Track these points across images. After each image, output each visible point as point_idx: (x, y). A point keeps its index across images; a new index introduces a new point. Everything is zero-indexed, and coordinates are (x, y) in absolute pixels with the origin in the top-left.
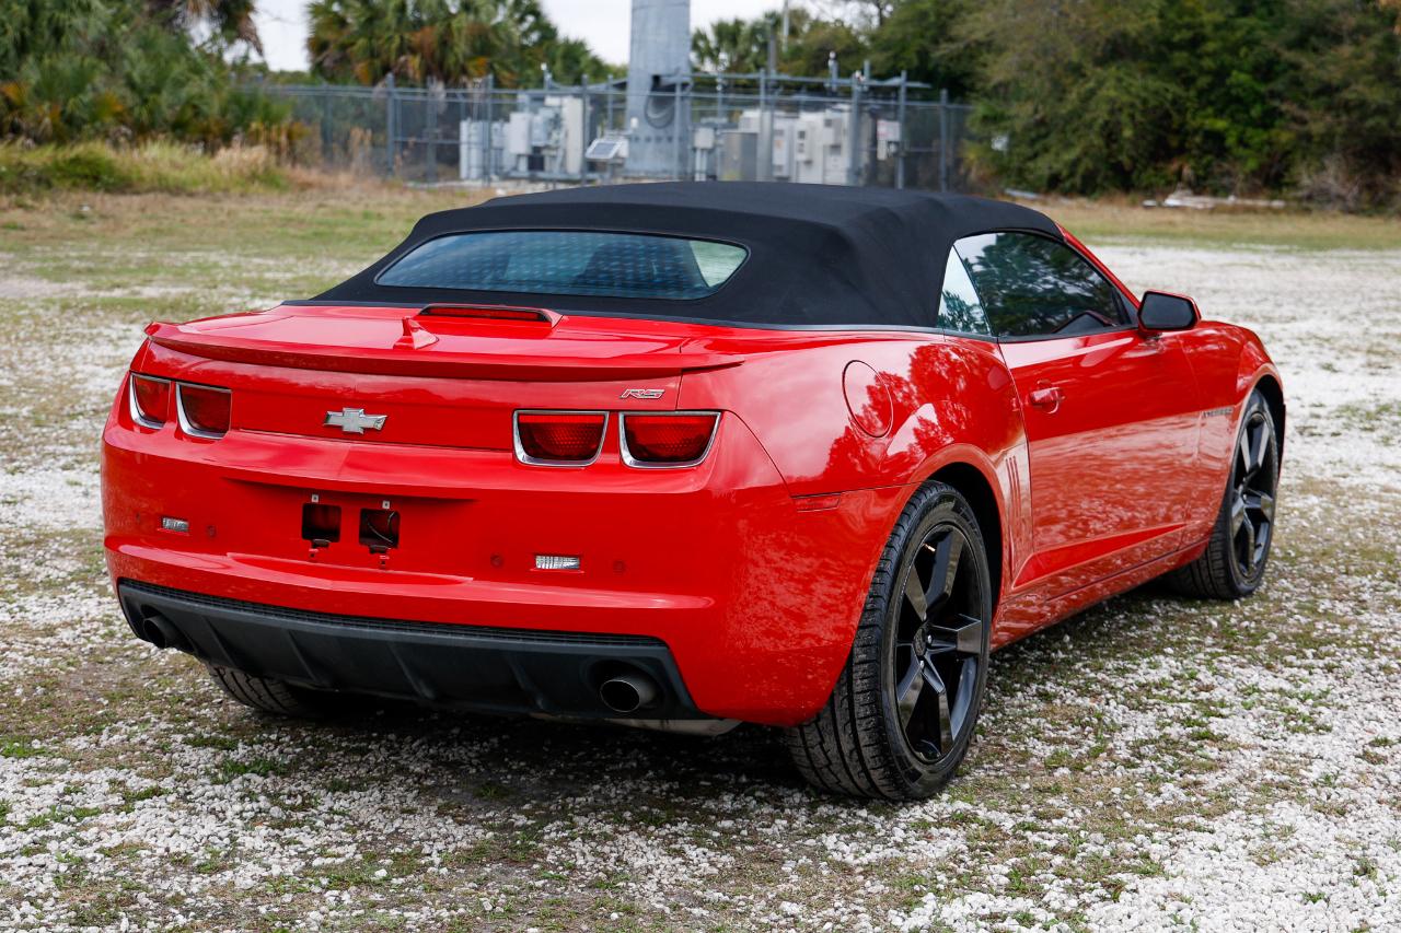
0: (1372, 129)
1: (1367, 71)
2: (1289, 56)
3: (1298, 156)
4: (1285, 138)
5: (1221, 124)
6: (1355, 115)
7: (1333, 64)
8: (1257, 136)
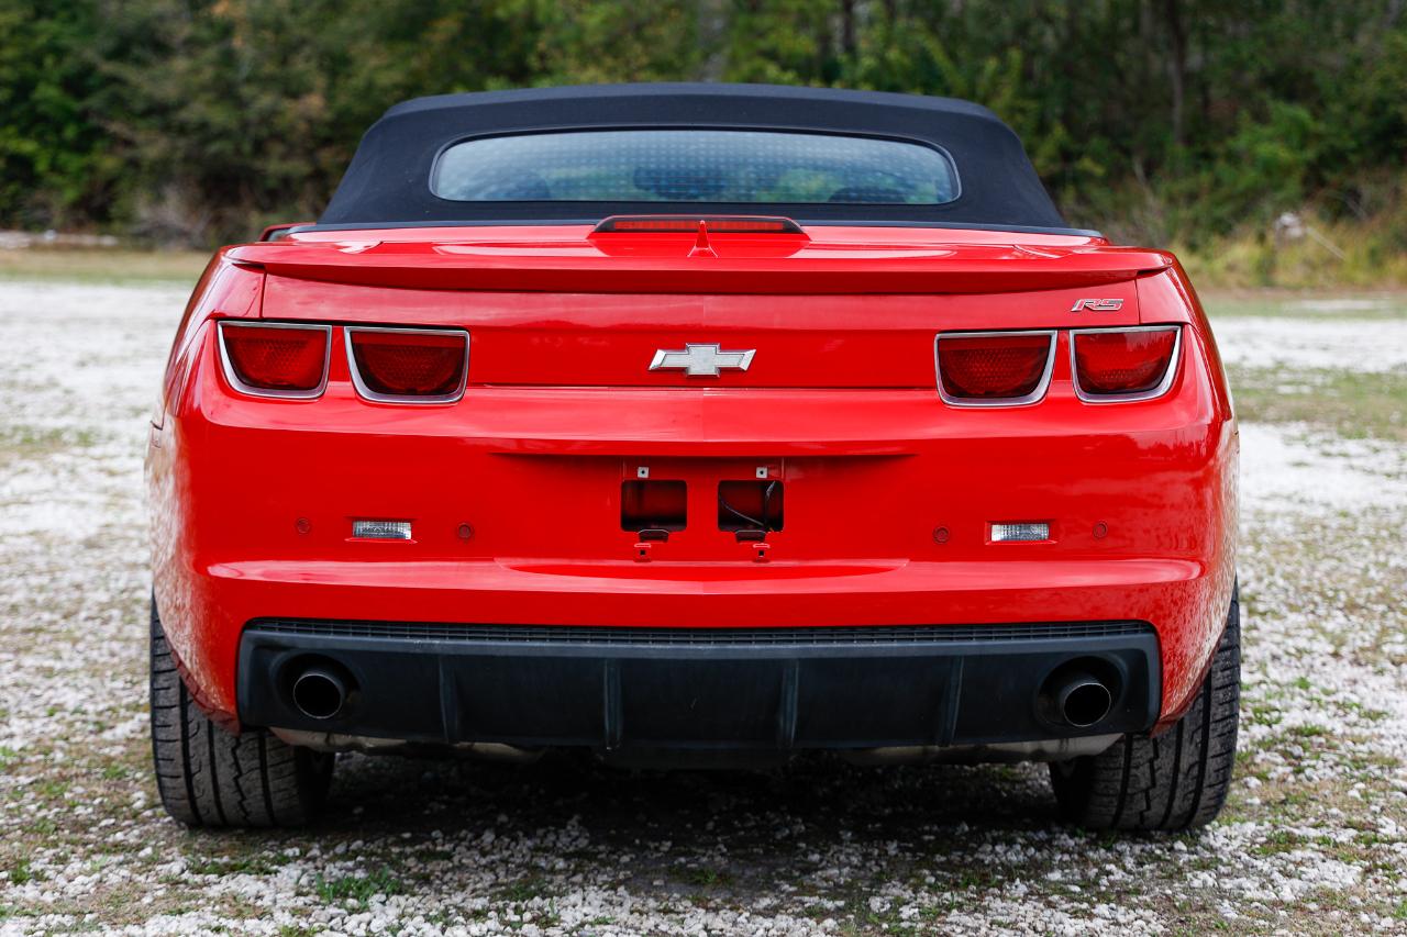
0: (216, 156)
1: (204, 88)
2: (108, 68)
3: (123, 185)
4: (109, 163)
5: (28, 147)
6: (195, 138)
7: (166, 80)
8: (74, 162)
